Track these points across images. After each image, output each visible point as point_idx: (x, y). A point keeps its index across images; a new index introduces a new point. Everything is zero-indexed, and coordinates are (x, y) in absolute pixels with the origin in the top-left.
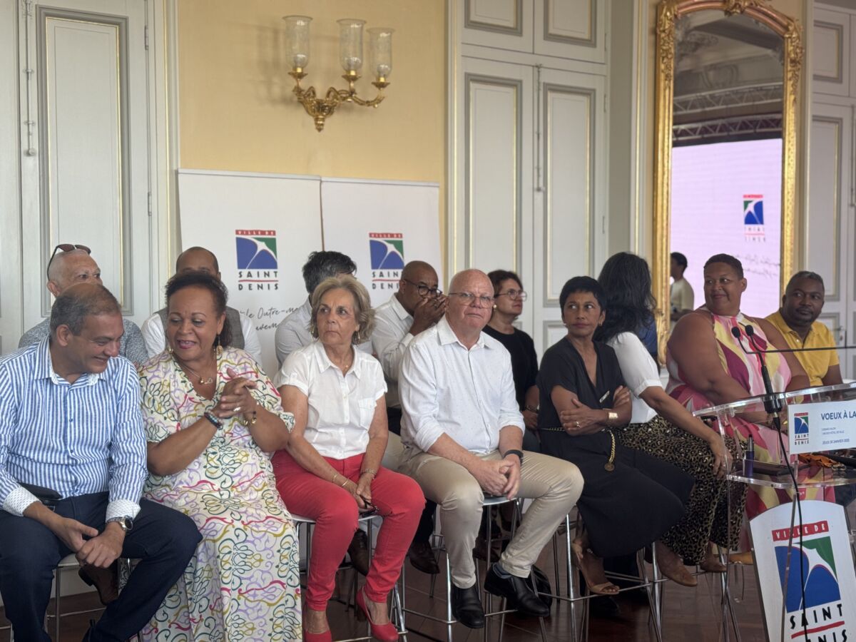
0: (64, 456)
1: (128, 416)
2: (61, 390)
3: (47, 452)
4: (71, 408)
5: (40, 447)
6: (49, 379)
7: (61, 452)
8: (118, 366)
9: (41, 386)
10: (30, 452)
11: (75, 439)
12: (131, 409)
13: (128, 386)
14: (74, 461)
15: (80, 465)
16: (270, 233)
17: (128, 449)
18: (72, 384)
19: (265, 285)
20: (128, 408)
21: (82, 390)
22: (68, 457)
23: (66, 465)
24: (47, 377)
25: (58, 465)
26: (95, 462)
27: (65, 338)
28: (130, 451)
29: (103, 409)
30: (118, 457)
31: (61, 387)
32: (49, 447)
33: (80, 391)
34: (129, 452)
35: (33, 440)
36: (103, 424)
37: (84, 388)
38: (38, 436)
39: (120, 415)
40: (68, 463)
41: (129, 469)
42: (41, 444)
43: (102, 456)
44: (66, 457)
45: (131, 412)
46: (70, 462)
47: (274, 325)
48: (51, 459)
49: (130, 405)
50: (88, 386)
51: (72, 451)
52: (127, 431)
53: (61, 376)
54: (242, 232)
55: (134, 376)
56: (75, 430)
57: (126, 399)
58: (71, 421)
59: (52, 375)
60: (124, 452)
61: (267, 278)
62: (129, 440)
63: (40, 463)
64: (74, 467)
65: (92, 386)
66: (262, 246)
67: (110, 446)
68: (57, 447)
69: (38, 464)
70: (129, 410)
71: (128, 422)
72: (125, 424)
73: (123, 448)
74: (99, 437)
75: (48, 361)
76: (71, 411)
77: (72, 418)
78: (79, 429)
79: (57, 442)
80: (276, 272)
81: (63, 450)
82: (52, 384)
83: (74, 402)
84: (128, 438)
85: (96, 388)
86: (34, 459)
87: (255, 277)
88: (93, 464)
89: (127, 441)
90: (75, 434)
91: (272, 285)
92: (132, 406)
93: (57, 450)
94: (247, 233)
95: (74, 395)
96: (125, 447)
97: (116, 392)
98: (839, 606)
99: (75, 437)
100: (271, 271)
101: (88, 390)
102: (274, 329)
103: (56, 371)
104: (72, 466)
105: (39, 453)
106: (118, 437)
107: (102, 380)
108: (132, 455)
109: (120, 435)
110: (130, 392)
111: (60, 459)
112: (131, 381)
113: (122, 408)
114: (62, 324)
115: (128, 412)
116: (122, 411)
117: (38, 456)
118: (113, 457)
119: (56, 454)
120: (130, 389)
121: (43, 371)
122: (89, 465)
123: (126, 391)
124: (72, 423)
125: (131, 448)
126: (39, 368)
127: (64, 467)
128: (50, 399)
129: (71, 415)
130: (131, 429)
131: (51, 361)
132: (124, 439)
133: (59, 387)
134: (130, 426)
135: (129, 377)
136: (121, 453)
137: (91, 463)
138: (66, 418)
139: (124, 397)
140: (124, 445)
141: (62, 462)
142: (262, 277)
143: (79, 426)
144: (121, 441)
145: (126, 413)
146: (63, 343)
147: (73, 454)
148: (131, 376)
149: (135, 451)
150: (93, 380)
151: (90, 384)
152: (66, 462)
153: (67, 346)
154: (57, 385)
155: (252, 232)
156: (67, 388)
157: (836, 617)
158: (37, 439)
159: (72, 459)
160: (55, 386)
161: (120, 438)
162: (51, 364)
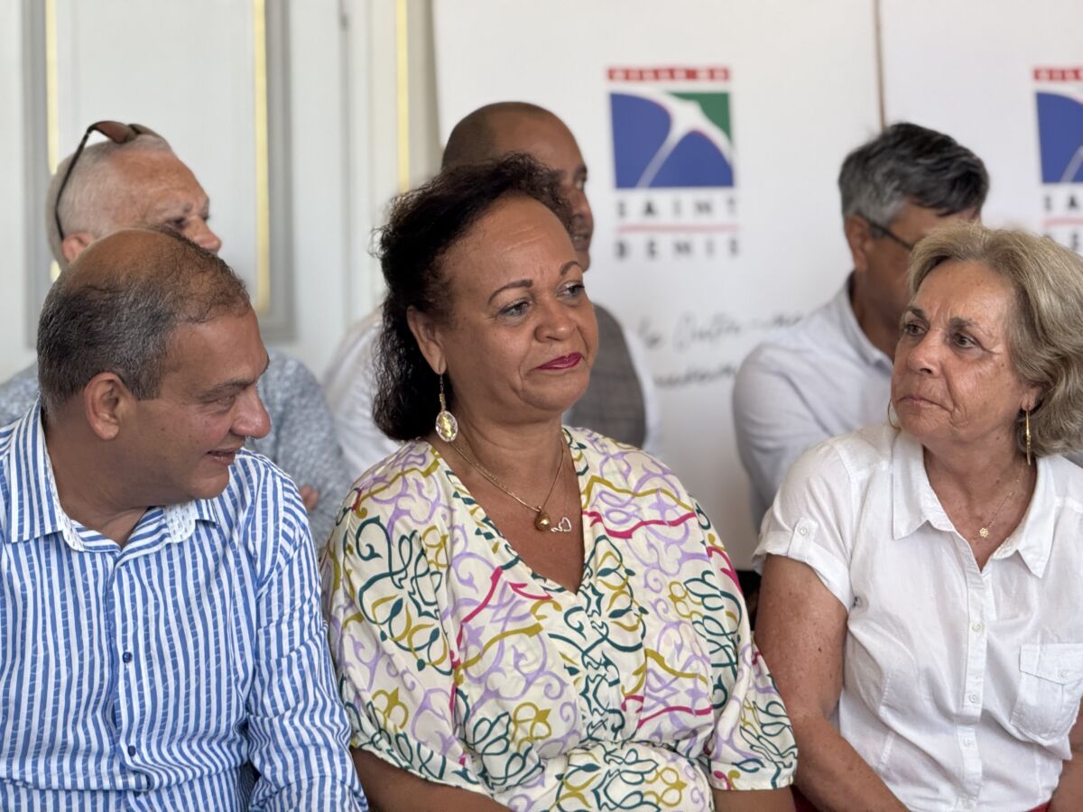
0: (110, 765)
1: (291, 634)
2: (94, 565)
3: (60, 759)
4: (124, 619)
5: (38, 747)
6: (57, 535)
7: (100, 754)
8: (250, 481)
9: (30, 560)
11: (143, 713)
12: (297, 615)
13: (281, 540)
14: (144, 781)
15: (158, 792)
16: (712, 74)
17: (298, 736)
18: (123, 545)
19: (698, 241)
20: (287, 611)
21: (153, 560)
22: (123, 767)
23: (119, 792)
24: (49, 530)
25: (94, 793)
26: (201, 780)
28: (307, 740)
29: (214, 614)
30: (272, 762)
31: (93, 556)
32: (65, 744)
33: (148, 564)
34: (302, 745)
36: (218, 660)
37: (158, 554)
38: (30, 716)
40: (126, 784)
42: (40, 738)
43: (223, 758)
44: (116, 768)
45: (296, 624)
46: (132, 781)
48: (74, 776)
49: (292, 602)
50: (169, 546)
51: (132, 751)
53: (89, 527)
54: (627, 75)
55: (292, 507)
56: (140, 688)
57: (280, 583)
58: (127, 658)
59: (64, 524)
60: (288, 743)
61: (704, 220)
62: (301, 706)
63: (43, 792)
64: (142, 799)
65: (180, 545)
66: (687, 118)
67: (244, 727)
68: (88, 741)
69: (36, 795)
70: (291, 616)
73: (285, 733)
74: (209, 701)
75: (47, 481)
76: (125, 630)
77: (130, 649)
78: (152, 682)
79: (91, 732)
80: (731, 202)
81: (107, 748)
82: (64, 550)
83: (133, 599)
84: (297, 702)
85: (193, 549)
88: (197, 784)
89: (295, 710)
90: (141, 697)
91: (721, 241)
92: (298, 603)
93: (88, 750)
94: (641, 75)
95: (131, 578)
96: (293, 728)
99: (142, 706)
100: (716, 196)
101: (170, 557)
103: (72, 514)
104: (136, 794)
105: (35, 764)
106: (267, 701)
107: (205, 523)
108: (312, 750)
109: (271, 694)
110: (290, 562)
111: (98, 774)
112: (290, 525)
115: (290, 625)
117: (35, 771)
118: (257, 763)
119: (85, 761)
120: (289, 549)
121: (36, 514)
122: (186, 787)
123: (280, 558)
124: (131, 666)
125: (310, 733)
126: (21, 506)
127: (113, 798)
128: (63, 598)
129: (125, 639)
131: (53, 481)
132: (287, 707)
133: (87, 557)
134: (300, 665)
135: (282, 514)
136: (278, 750)
137: (191, 784)
138: (113, 651)
139: (275, 575)
140: (286, 722)
141: (106, 784)
142: (689, 216)
143: (151, 674)
144: (276, 713)
145: (284, 627)
146: (107, 430)
147: (137, 758)
148: (286, 509)
149: (320, 740)
150: (181, 523)
151: (175, 539)
152: (119, 783)
153: (117, 437)
154: (81, 554)
155: (656, 74)
156: (110, 560)
158: (28, 724)
159: (135, 772)
160: (75, 558)
161: (274, 704)
162: (54, 489)
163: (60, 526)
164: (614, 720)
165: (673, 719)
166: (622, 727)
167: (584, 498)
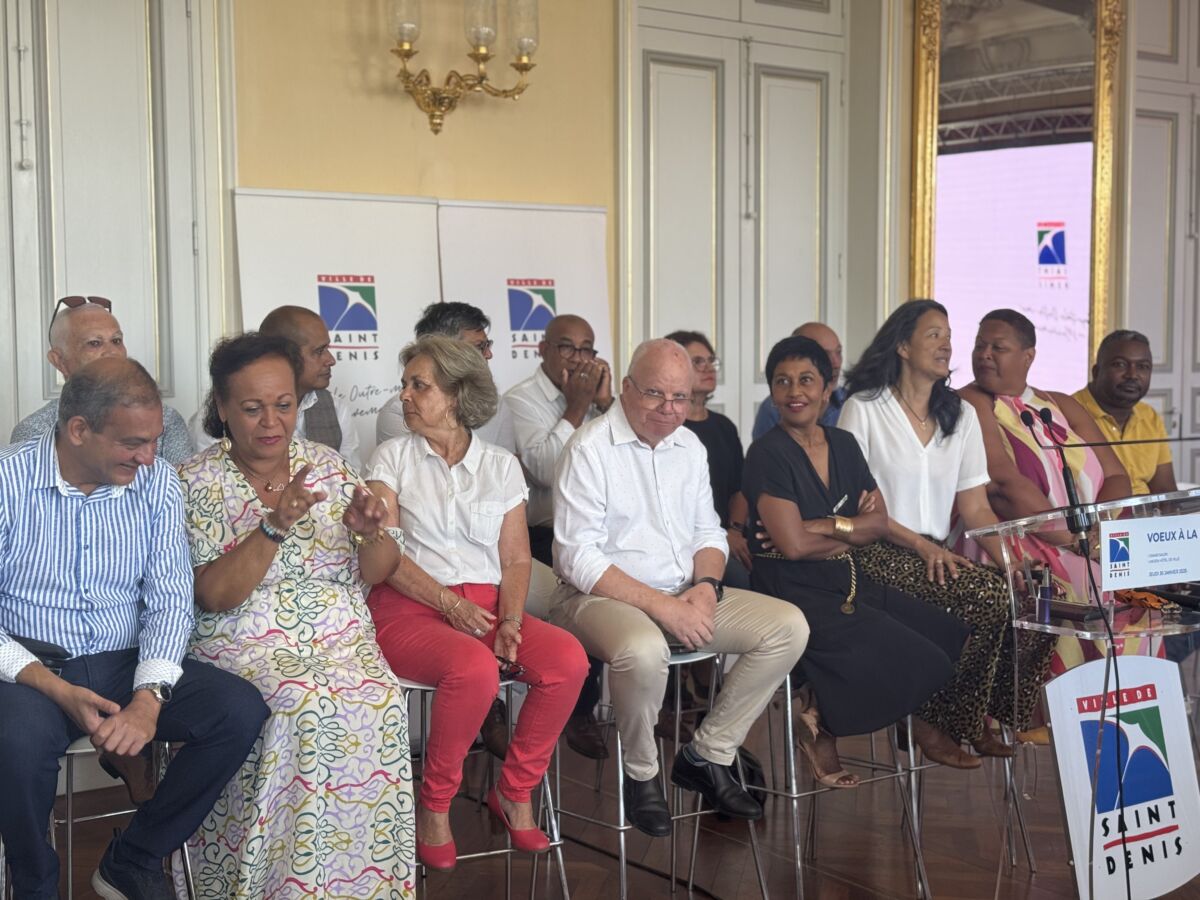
0: (75, 597)
1: (168, 541)
2: (72, 504)
3: (51, 592)
4: (86, 529)
5: (41, 584)
6: (55, 489)
7: (70, 592)
8: (154, 471)
9: (43, 498)
10: (27, 591)
11: (91, 574)
12: (171, 532)
13: (166, 499)
14: (89, 606)
15: (97, 611)
16: (366, 278)
17: (166, 589)
18: (88, 495)
19: (360, 353)
20: (167, 529)
21: (102, 504)
22: (81, 599)
23: (78, 611)
24: (52, 485)
25: (66, 610)
26: (118, 606)
27: (80, 436)
28: (170, 590)
29: (131, 532)
30: (153, 599)
31: (72, 500)
32: (54, 584)
33: (100, 505)
34: (168, 592)
35: (31, 574)
36: (131, 553)
37: (105, 501)
38: (38, 570)
39: (156, 539)
40: (81, 607)
41: (168, 617)
42: (42, 581)
43: (129, 597)
44: (78, 599)
45: (171, 537)
46: (84, 606)
47: (373, 410)
48: (57, 601)
49: (170, 527)
50: (111, 499)
51: (86, 591)
52: (166, 563)
53: (72, 485)
54: (327, 278)
55: (175, 484)
56: (91, 562)
57: (164, 517)
58: (86, 548)
59: (60, 482)
60: (161, 591)
61: (363, 344)
62: (169, 575)
63: (41, 607)
64: (89, 614)
65: (116, 499)
66: (355, 298)
67: (141, 583)
68: (66, 585)
69: (38, 609)
70: (169, 533)
71: (167, 551)
72: (162, 553)
73: (160, 587)
74: (125, 571)
75: (54, 463)
76: (86, 534)
77: (88, 543)
78: (97, 560)
79: (66, 579)
80: (375, 335)
81: (74, 589)
82: (59, 495)
83: (91, 521)
84: (167, 572)
85: (121, 501)
86: (32, 601)
87: (345, 342)
88: (116, 608)
89: (166, 577)
90: (91, 566)
91: (370, 353)
92: (172, 527)
93: (65, 589)
94: (334, 279)
95: (90, 511)
96: (162, 584)
97: (150, 507)
98: (1171, 804)
99: (92, 570)
100: (369, 334)
101: (110, 504)
102: (374, 417)
103: (65, 478)
104: (86, 612)
105: (39, 593)
106: (153, 571)
107: (130, 491)
108: (173, 596)
109: (155, 568)
110: (169, 508)
111: (69, 601)
112: (171, 491)
113: (158, 531)
114: (77, 414)
115: (168, 537)
116: (158, 534)
117: (38, 596)
118: (146, 600)
119: (63, 594)
120: (170, 503)
121: (47, 477)
122: (111, 610)
123: (165, 507)
124: (88, 551)
125: (172, 587)
126: (40, 472)
127: (75, 613)
128: (56, 516)
129: (86, 539)
130: (171, 560)
131: (57, 463)
132: (162, 575)
133: (69, 499)
134: (170, 556)
135: (168, 486)
136: (157, 594)
137: (113, 608)
138: (79, 544)
139: (162, 514)
140: (161, 582)
141: (72, 606)
142: (356, 342)
143: (97, 556)
144: (157, 577)
145: (165, 538)
146: (77, 442)
147: (88, 595)
148: (171, 485)
149: (176, 591)
150: (118, 492)
151: (114, 496)
152: (78, 606)
153: (81, 446)
154: (66, 498)
155: (340, 278)
156: (80, 502)
157: (1166, 820)
158: (37, 573)
159: (87, 602)
160: (63, 499)
161: (156, 573)
162: (57, 466)
163: (57, 484)
164: (300, 570)
165: (329, 569)
166: (303, 573)
167: (291, 469)
